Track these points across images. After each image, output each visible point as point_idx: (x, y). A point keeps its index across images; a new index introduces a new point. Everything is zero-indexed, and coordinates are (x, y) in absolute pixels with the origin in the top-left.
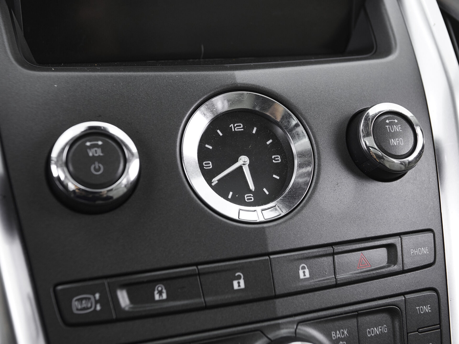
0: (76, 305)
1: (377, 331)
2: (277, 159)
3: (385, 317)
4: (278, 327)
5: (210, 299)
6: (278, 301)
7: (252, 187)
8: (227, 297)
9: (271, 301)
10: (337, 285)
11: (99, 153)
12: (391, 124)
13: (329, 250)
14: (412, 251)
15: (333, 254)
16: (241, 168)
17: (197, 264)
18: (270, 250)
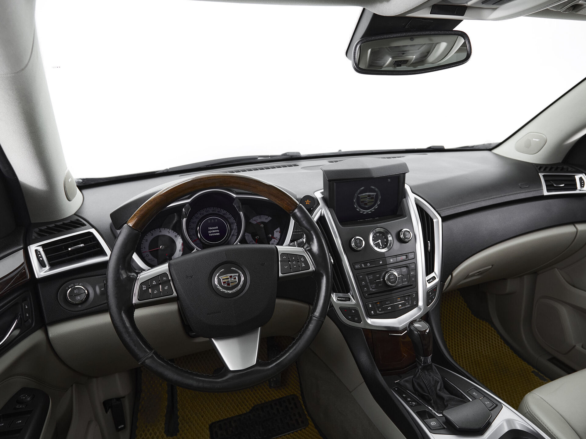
0: (356, 266)
1: (404, 270)
2: (385, 240)
3: (405, 268)
4: (388, 269)
5: (377, 265)
6: (387, 265)
7: (381, 246)
8: (379, 265)
9: (386, 266)
10: (397, 262)
11: (359, 242)
12: (406, 233)
13: (396, 256)
14: (411, 256)
15: (396, 257)
16: (379, 242)
17: (374, 259)
18: (386, 256)
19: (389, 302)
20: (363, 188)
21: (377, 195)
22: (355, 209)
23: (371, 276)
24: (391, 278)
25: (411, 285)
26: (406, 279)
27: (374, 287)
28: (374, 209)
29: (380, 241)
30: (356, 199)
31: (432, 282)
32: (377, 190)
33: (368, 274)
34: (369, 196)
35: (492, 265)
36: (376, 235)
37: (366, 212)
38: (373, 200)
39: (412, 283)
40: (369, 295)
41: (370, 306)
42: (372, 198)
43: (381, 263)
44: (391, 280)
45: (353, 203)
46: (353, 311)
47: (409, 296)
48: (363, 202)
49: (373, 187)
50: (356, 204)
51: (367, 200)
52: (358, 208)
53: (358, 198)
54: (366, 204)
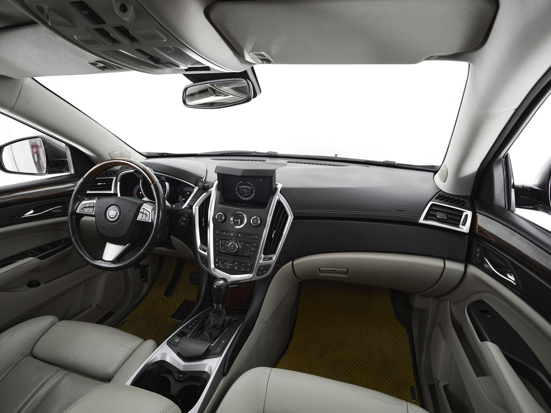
0: (216, 232)
5: (229, 235)
9: (234, 237)
10: (243, 238)
11: (220, 217)
14: (255, 237)
17: (228, 231)
19: (229, 262)
20: (241, 182)
21: (252, 189)
22: (237, 195)
23: (224, 241)
24: (232, 246)
25: (250, 257)
26: (247, 252)
27: (223, 249)
28: (251, 198)
29: (239, 220)
30: (237, 188)
31: (267, 260)
32: (252, 185)
33: (221, 239)
34: (246, 188)
35: (347, 270)
36: (239, 216)
37: (244, 199)
38: (249, 192)
39: (250, 256)
40: (218, 253)
41: (217, 260)
42: (249, 190)
43: (232, 234)
44: (232, 248)
45: (235, 191)
46: (205, 259)
47: (246, 263)
48: (242, 191)
49: (249, 183)
50: (237, 192)
51: (245, 191)
52: (239, 195)
53: (238, 188)
54: (244, 194)
